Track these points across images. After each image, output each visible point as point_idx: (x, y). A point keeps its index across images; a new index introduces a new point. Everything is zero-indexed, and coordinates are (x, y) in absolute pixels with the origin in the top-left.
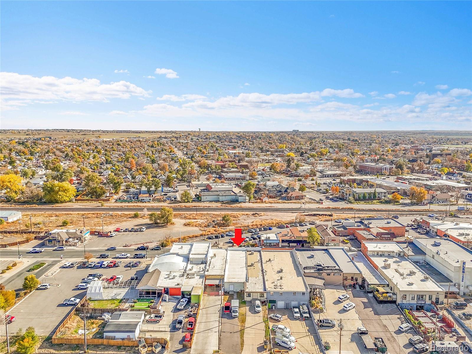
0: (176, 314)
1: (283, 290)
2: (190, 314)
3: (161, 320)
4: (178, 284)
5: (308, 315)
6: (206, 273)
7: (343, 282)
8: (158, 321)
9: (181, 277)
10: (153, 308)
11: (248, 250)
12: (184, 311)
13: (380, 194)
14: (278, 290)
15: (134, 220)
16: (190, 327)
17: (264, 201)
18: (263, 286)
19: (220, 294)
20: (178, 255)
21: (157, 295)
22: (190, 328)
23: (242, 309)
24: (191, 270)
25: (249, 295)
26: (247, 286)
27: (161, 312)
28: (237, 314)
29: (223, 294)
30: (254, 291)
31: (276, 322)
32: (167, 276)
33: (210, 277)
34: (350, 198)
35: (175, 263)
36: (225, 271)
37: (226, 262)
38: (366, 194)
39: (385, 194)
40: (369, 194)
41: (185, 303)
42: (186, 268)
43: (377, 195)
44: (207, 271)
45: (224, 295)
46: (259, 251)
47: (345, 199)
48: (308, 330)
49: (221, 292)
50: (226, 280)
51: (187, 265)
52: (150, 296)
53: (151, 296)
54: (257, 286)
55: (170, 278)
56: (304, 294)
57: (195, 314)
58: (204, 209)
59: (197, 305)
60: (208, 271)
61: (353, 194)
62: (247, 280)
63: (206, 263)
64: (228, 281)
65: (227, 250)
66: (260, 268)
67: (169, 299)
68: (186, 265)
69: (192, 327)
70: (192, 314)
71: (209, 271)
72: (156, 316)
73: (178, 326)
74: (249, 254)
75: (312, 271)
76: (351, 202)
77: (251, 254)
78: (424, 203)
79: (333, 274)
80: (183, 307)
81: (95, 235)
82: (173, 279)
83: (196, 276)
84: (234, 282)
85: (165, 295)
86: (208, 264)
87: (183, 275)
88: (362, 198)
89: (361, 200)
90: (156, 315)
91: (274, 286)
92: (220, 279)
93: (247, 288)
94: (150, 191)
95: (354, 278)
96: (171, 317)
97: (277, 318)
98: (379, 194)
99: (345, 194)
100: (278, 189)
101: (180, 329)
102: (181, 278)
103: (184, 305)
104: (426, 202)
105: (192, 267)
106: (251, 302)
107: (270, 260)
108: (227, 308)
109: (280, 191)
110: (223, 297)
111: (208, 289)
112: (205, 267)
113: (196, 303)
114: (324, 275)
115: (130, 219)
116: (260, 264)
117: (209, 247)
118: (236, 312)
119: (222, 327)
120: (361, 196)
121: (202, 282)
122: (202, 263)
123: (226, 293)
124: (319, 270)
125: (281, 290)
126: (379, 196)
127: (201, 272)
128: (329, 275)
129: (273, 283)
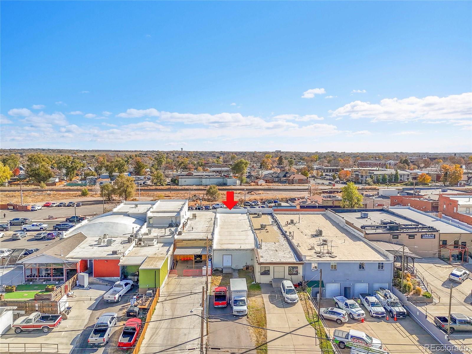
0: (98, 313)
1: (336, 259)
2: (132, 311)
3: (54, 325)
4: (114, 253)
5: (401, 309)
6: (176, 237)
7: (440, 251)
8: (46, 330)
9: (124, 243)
10: (42, 300)
11: (250, 212)
12: (120, 307)
13: (403, 176)
14: (327, 258)
15: (79, 198)
16: (126, 340)
17: (259, 184)
18: (292, 253)
19: (204, 272)
20: (126, 214)
21: (64, 277)
22: (125, 345)
23: (253, 298)
24: (147, 234)
25: (266, 273)
26: (260, 254)
27: (62, 308)
28: (245, 308)
29: (209, 272)
30: (278, 261)
31: (335, 324)
32: (96, 243)
33: (184, 244)
34: (367, 179)
35: (117, 223)
36: (213, 234)
37: (214, 224)
38: (386, 176)
39: (408, 176)
40: (390, 176)
41: (125, 289)
42: (139, 230)
43: (399, 177)
44: (177, 235)
45: (212, 274)
46: (270, 214)
47: (360, 182)
48: (418, 341)
49: (206, 269)
50: (215, 247)
51: (141, 228)
52: (50, 280)
53: (52, 278)
54: (281, 254)
55: (102, 244)
56: (381, 266)
57: (144, 309)
58: (182, 190)
59: (151, 291)
60: (180, 234)
61: (370, 175)
62: (258, 246)
63: (177, 226)
64: (219, 248)
65: (216, 213)
66: (279, 231)
67: (89, 284)
68: (138, 228)
69: (130, 340)
70: (136, 309)
71: (183, 234)
72: (44, 318)
73: (93, 339)
74: (253, 217)
75: (380, 231)
76: (369, 184)
77: (257, 217)
78: (460, 184)
79: (419, 235)
80: (117, 296)
81: (8, 209)
82: (107, 246)
83: (155, 243)
84: (233, 250)
85: (82, 274)
86: (181, 225)
87: (129, 241)
88: (381, 181)
89: (381, 183)
90: (44, 315)
91: (315, 253)
92: (204, 248)
93: (262, 257)
94: (113, 176)
95: (460, 243)
96: (84, 320)
97: (335, 317)
98: (401, 176)
99: (360, 176)
100: (274, 175)
101: (99, 346)
102: (125, 245)
103: (122, 293)
104: (463, 183)
105: (150, 232)
106: (270, 285)
107: (292, 222)
108: (220, 297)
109: (278, 177)
110: (209, 278)
111: (179, 267)
112: (176, 230)
113: (149, 289)
114: (403, 237)
115: (74, 198)
116: (275, 228)
117: (184, 204)
118: (241, 303)
119: (211, 339)
120: (381, 177)
121: (168, 251)
122: (171, 225)
123: (216, 272)
124: (391, 229)
125: (332, 259)
126: (401, 178)
127: (166, 237)
128: (411, 237)
129: (311, 249)
